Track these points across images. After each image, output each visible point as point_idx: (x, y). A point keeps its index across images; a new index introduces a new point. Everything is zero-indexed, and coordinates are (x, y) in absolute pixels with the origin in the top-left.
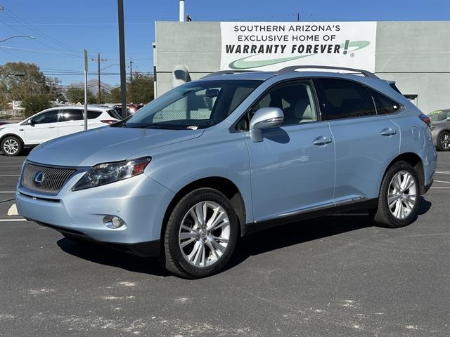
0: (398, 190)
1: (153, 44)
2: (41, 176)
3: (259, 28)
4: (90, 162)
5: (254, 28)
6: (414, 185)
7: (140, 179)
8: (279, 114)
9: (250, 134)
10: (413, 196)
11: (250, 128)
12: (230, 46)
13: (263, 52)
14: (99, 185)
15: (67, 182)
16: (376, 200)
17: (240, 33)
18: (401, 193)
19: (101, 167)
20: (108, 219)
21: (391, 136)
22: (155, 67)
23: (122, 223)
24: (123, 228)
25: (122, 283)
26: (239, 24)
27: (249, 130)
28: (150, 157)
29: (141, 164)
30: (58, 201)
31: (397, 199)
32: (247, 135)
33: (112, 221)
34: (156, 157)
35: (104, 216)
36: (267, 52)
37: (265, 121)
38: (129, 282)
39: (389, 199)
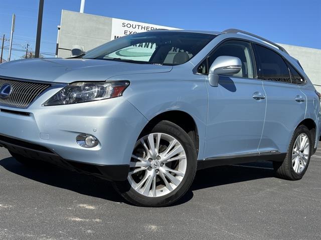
0: (298, 149)
1: (59, 27)
2: (8, 89)
3: (140, 27)
4: (66, 79)
5: (137, 27)
6: (309, 146)
7: (118, 102)
8: (239, 62)
9: (209, 78)
10: (307, 155)
11: (210, 72)
12: (118, 37)
13: (142, 47)
14: (74, 103)
15: (39, 96)
16: (285, 154)
17: (126, 28)
18: (299, 151)
19: (78, 85)
20: (81, 137)
21: (301, 103)
22: (58, 45)
23: (97, 142)
24: (97, 148)
25: (81, 205)
26: (127, 22)
27: (208, 75)
28: (128, 82)
29: (120, 87)
30: (27, 114)
31: (296, 156)
32: (207, 79)
33: (85, 140)
34: (135, 82)
35: (78, 134)
36: (145, 47)
37: (226, 68)
38: (89, 205)
39: (293, 155)
